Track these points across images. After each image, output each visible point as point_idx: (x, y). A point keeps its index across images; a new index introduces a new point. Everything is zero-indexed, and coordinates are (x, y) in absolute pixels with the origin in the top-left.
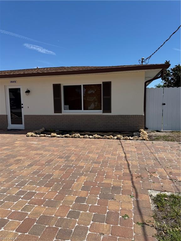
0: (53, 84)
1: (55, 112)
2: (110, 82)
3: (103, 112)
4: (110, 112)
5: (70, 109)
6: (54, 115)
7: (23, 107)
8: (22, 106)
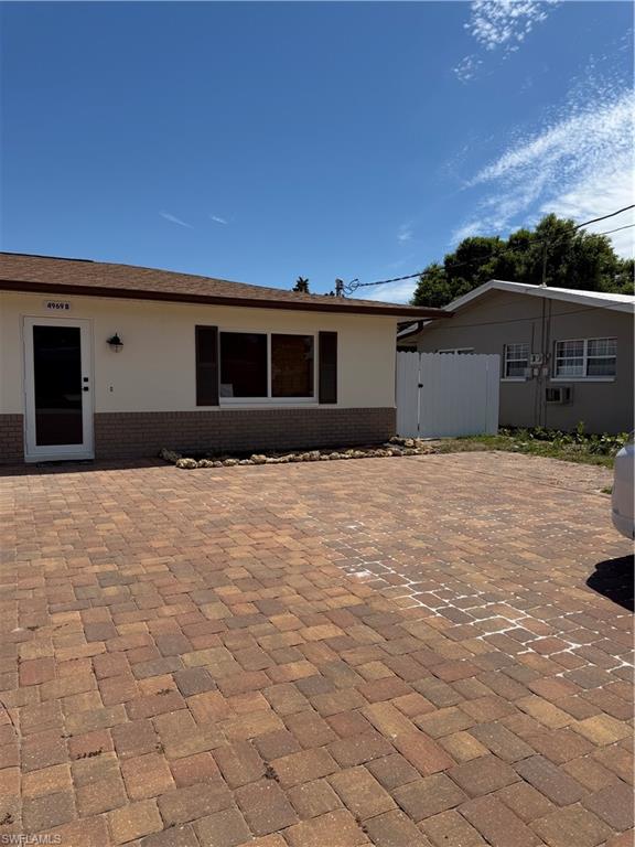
0: (197, 327)
1: (198, 404)
2: (336, 334)
3: (321, 402)
4: (335, 402)
5: (237, 394)
6: (195, 413)
7: (86, 389)
8: (84, 384)
